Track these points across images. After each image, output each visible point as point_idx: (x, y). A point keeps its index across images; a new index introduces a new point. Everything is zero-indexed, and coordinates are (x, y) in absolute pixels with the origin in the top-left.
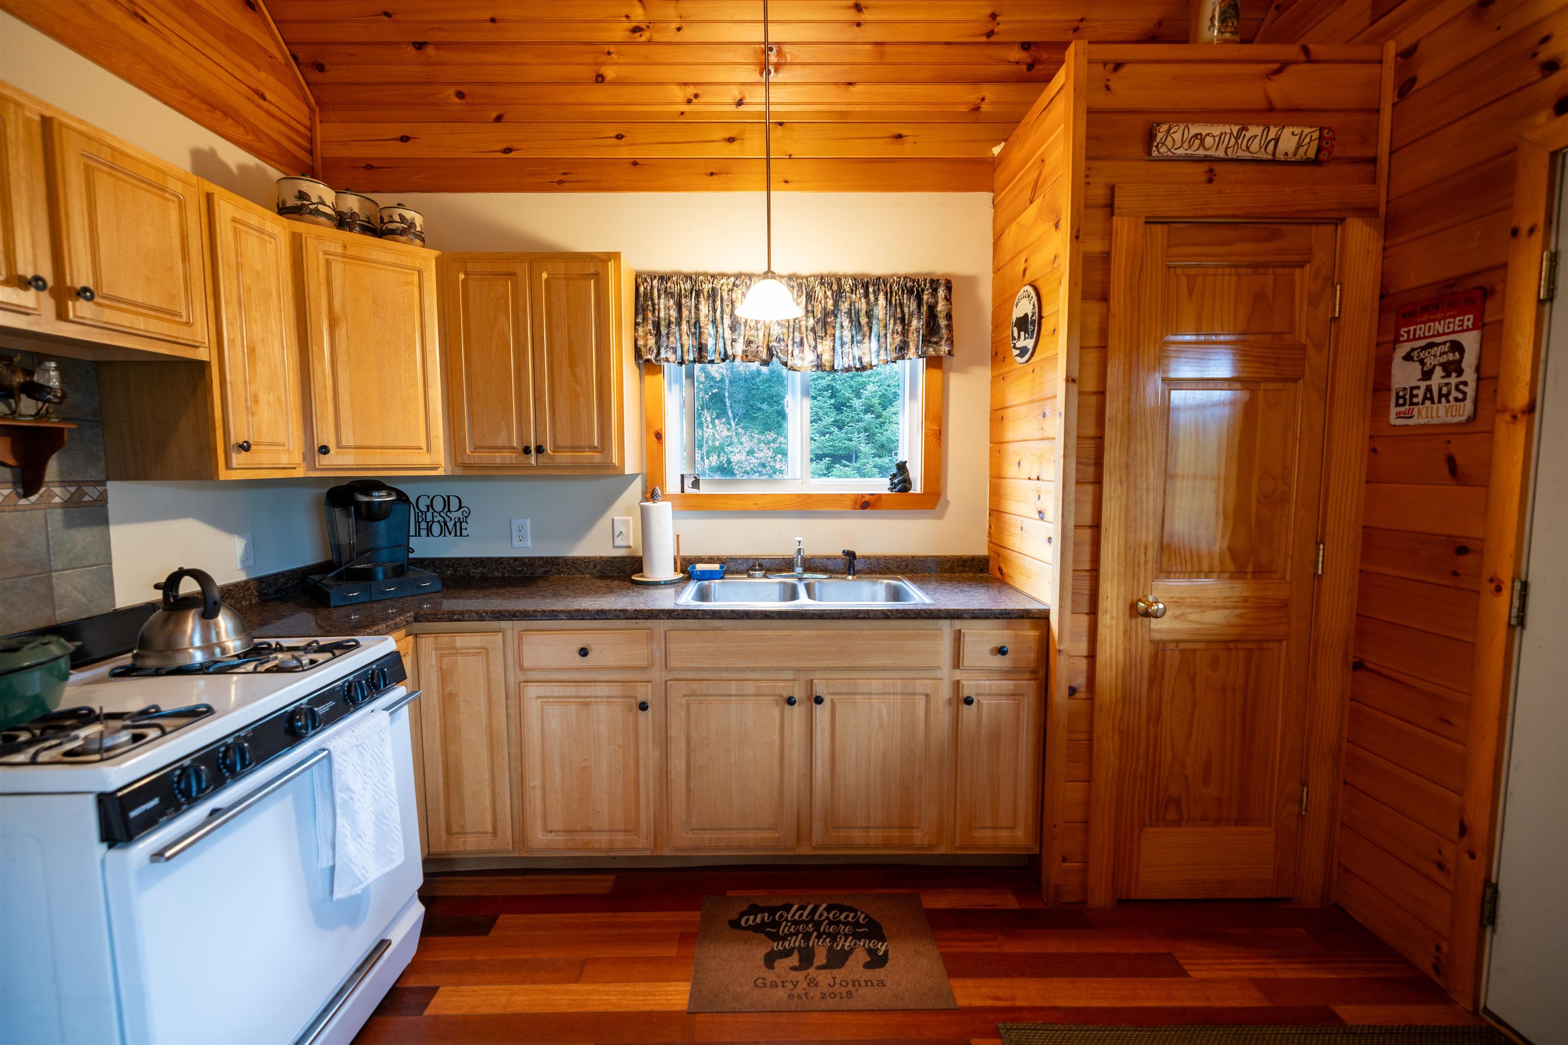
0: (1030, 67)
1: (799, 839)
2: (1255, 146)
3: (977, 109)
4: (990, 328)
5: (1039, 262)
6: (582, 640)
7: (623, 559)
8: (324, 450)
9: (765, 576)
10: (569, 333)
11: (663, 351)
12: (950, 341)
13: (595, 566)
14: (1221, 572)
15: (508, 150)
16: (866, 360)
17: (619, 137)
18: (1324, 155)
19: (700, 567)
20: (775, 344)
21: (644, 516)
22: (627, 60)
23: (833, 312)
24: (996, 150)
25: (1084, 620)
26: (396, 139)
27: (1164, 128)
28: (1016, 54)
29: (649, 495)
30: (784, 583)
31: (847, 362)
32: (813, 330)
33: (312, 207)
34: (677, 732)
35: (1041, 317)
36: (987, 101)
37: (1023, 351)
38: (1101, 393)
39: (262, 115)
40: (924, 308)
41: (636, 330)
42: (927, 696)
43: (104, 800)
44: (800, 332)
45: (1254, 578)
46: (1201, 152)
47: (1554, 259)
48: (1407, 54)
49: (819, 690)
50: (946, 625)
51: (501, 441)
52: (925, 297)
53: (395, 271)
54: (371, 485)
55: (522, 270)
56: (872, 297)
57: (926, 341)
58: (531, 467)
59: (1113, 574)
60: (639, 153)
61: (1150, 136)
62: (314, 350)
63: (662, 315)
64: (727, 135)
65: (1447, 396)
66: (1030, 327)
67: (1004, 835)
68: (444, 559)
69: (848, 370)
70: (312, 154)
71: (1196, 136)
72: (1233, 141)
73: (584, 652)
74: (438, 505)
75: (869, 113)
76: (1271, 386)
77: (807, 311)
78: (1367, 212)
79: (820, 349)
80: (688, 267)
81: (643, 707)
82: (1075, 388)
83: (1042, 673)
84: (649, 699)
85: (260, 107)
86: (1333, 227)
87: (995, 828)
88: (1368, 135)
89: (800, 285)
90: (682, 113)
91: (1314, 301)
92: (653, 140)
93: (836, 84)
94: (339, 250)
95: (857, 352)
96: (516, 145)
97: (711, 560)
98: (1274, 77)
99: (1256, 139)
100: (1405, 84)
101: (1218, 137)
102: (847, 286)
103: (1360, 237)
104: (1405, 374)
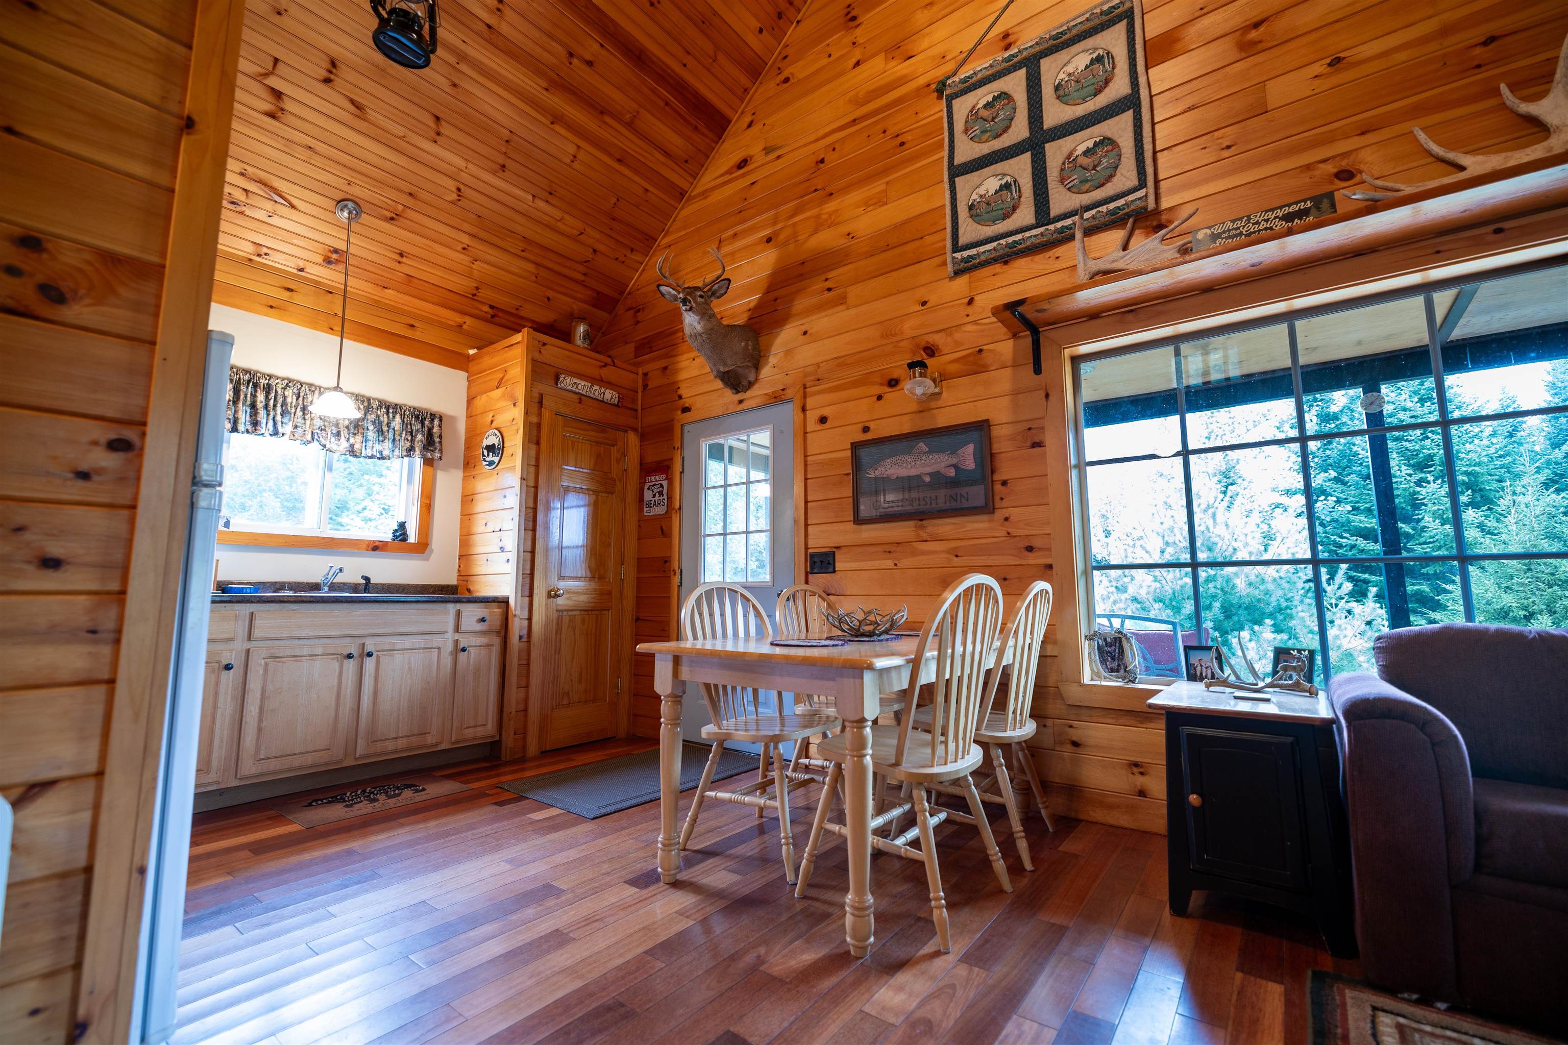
0: (493, 317)
1: (346, 755)
2: (596, 393)
3: (461, 326)
4: (465, 448)
5: (503, 419)
12: (441, 451)
14: (585, 578)
18: (620, 404)
19: (233, 586)
24: (472, 352)
25: (527, 600)
27: (563, 376)
28: (486, 309)
31: (371, 452)
32: (348, 428)
34: (255, 686)
35: (503, 447)
36: (467, 325)
37: (491, 463)
38: (536, 487)
40: (425, 429)
42: (439, 648)
44: (338, 427)
45: (599, 580)
46: (577, 390)
47: (683, 458)
48: (645, 374)
49: (369, 648)
50: (450, 608)
52: (427, 423)
56: (391, 415)
57: (426, 449)
59: (540, 576)
61: (557, 379)
64: (287, 286)
65: (659, 504)
66: (497, 451)
67: (480, 732)
69: (371, 456)
71: (575, 383)
72: (588, 389)
75: (395, 307)
76: (604, 494)
78: (635, 430)
79: (352, 441)
81: (228, 667)
82: (525, 483)
83: (503, 633)
84: (232, 663)
86: (623, 433)
87: (475, 726)
88: (634, 401)
90: (253, 261)
91: (618, 461)
93: (376, 285)
95: (378, 446)
98: (602, 368)
99: (596, 391)
100: (645, 386)
101: (583, 386)
102: (375, 404)
103: (633, 439)
104: (648, 495)
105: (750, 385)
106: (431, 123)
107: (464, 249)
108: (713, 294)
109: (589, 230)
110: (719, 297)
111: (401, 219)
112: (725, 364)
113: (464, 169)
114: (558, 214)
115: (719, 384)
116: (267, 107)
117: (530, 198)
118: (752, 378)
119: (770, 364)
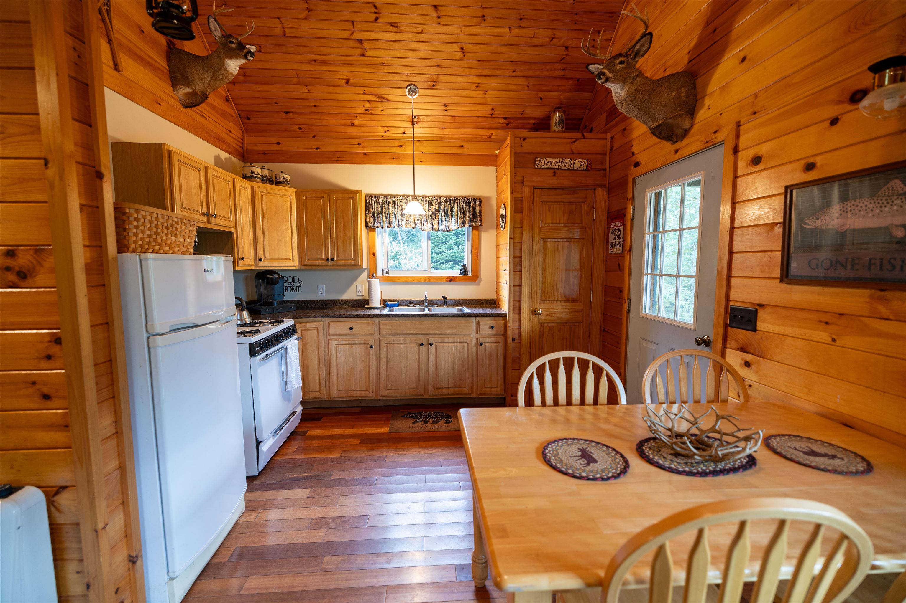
0: (508, 124)
1: (425, 392)
2: (567, 165)
3: (490, 137)
4: (496, 215)
5: (506, 197)
6: (350, 324)
7: (361, 300)
8: (261, 260)
9: (413, 306)
10: (343, 218)
11: (376, 223)
12: (481, 221)
13: (350, 303)
14: (561, 300)
15: (317, 148)
16: (450, 227)
17: (359, 144)
18: (589, 168)
19: (389, 303)
20: (417, 221)
21: (369, 284)
22: (363, 119)
23: (438, 210)
24: (497, 152)
25: (517, 316)
26: (275, 143)
27: (539, 159)
28: (502, 121)
29: (371, 276)
30: (421, 308)
31: (444, 228)
32: (431, 216)
33: (255, 176)
34: (383, 355)
35: (505, 216)
36: (493, 134)
37: (502, 226)
38: (521, 242)
39: (231, 139)
40: (471, 209)
41: (366, 216)
42: (467, 343)
43: (251, 345)
44: (426, 217)
45: (572, 302)
46: (551, 167)
47: (634, 207)
48: (612, 138)
49: (431, 341)
50: (474, 320)
51: (319, 256)
52: (472, 205)
53: (282, 197)
54: (272, 272)
55: (327, 196)
56: (452, 204)
57: (472, 221)
58: (329, 266)
59: (526, 301)
60: (366, 150)
61: (535, 161)
62: (257, 225)
63: (375, 210)
64: (399, 145)
65: (618, 245)
66: (504, 219)
67: (494, 390)
68: (292, 300)
69: (444, 231)
70: (243, 149)
71: (549, 162)
72: (560, 163)
73: (351, 329)
74: (290, 280)
75: (451, 137)
76: (576, 240)
77: (429, 209)
78: (603, 186)
79: (433, 223)
80: (385, 192)
81: (371, 347)
82: (512, 241)
83: (505, 334)
84: (373, 345)
85: (230, 136)
86: (593, 190)
87: (491, 387)
88: (602, 162)
89: (426, 200)
90: (383, 136)
91: (588, 213)
92: (372, 146)
93: (439, 128)
94: (265, 191)
95: (447, 224)
96: (320, 147)
97: (394, 300)
98: (573, 143)
99: (567, 163)
100: (612, 148)
101: (555, 163)
102: (443, 200)
103: (601, 194)
104: (611, 238)
105: (686, 132)
106: (432, 12)
107: (477, 87)
108: (637, 54)
109: (558, 33)
110: (643, 56)
111: (439, 84)
112: (655, 120)
113: (460, 33)
114: (530, 32)
115: (655, 140)
116: (359, 51)
117: (507, 30)
118: (686, 125)
119: (706, 107)
